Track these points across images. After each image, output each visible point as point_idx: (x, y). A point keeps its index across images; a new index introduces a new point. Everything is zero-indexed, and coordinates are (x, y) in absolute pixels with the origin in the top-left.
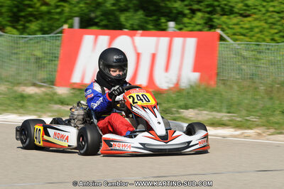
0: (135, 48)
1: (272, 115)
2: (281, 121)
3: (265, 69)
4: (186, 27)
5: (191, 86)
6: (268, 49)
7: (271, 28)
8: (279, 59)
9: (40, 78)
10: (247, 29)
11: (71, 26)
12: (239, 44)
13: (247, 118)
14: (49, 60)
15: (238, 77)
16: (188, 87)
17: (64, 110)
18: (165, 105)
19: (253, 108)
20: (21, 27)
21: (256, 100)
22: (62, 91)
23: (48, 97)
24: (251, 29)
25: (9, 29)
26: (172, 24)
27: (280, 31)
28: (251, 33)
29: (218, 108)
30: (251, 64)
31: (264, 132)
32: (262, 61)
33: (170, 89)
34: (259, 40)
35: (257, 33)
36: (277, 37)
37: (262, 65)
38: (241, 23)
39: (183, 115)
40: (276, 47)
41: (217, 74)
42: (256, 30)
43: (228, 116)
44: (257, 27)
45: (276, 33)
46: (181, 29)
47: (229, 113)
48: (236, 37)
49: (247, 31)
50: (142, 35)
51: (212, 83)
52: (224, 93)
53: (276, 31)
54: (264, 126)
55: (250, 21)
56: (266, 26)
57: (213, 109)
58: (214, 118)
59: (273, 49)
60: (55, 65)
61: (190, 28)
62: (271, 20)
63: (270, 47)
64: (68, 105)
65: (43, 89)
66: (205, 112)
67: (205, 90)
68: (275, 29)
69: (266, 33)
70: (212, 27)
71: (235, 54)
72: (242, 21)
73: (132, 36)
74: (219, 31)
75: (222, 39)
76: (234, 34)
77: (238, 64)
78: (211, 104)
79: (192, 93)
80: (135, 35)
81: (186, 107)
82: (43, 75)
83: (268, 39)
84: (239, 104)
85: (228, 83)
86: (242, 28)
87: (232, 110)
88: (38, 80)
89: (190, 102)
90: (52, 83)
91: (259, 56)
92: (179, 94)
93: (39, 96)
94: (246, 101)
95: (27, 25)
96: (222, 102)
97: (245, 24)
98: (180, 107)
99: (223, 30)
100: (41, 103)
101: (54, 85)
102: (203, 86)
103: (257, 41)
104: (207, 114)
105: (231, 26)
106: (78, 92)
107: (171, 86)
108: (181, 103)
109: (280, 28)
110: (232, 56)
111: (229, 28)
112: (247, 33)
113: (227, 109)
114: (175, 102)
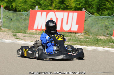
20: (100, 13)
25: (96, 14)
95: (103, 12)
100: (105, 42)
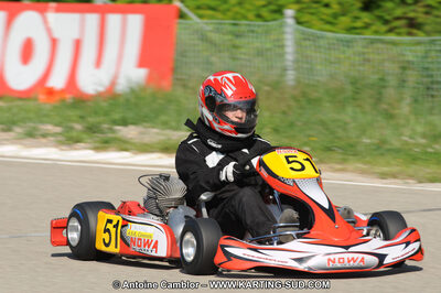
0: (49, 31)
3: (248, 63)
5: (132, 90)
6: (253, 31)
8: (268, 45)
12: (207, 24)
16: (127, 90)
18: (92, 120)
27: (269, 3)
28: (225, 6)
29: (174, 124)
30: (226, 54)
32: (243, 50)
33: (100, 95)
35: (234, 6)
36: (264, 12)
37: (243, 56)
39: (119, 135)
40: (265, 28)
41: (173, 70)
45: (264, 6)
48: (201, 12)
50: (58, 10)
51: (165, 84)
53: (263, 2)
57: (165, 125)
58: (169, 139)
59: (260, 30)
63: (256, 29)
66: (155, 130)
67: (154, 96)
69: (247, 6)
71: (202, 40)
73: (42, 11)
75: (182, 16)
76: (199, 8)
77: (205, 53)
78: (163, 118)
79: (133, 100)
80: (47, 11)
81: (125, 123)
83: (251, 15)
85: (191, 85)
89: (130, 115)
91: (238, 42)
92: (111, 101)
96: (180, 115)
98: (115, 122)
102: (150, 90)
103: (234, 19)
104: (158, 134)
107: (101, 89)
108: (117, 116)
110: (196, 42)
112: (219, 5)
114: (106, 114)
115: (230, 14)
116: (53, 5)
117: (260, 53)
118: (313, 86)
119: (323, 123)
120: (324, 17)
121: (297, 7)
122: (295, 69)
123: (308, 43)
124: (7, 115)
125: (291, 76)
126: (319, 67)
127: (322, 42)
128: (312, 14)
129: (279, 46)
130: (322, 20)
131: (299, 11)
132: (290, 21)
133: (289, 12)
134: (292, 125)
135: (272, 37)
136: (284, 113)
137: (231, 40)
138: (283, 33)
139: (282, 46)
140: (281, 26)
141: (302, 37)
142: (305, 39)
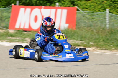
1: (99, 42)
2: (103, 44)
3: (96, 23)
4: (63, 5)
5: (65, 30)
6: (97, 14)
7: (98, 6)
8: (102, 18)
9: (2, 26)
10: (89, 6)
11: (15, 4)
12: (85, 12)
13: (89, 43)
14: (6, 18)
15: (84, 26)
17: (13, 39)
19: (91, 39)
21: (92, 35)
22: (11, 31)
23: (6, 33)
24: (90, 6)
26: (57, 4)
28: (90, 8)
29: (76, 39)
30: (90, 20)
31: (96, 49)
32: (95, 20)
34: (94, 11)
35: (93, 8)
36: (101, 10)
38: (86, 4)
40: (101, 14)
41: (76, 25)
42: (92, 6)
43: (80, 42)
44: (93, 5)
45: (101, 8)
46: (61, 6)
47: (81, 41)
48: (84, 9)
49: (89, 7)
50: (44, 8)
51: (74, 28)
52: (79, 33)
53: (100, 7)
54: (96, 46)
55: (90, 3)
56: (97, 5)
57: (74, 39)
58: (75, 43)
59: (99, 14)
60: (9, 20)
61: (65, 6)
62: (98, 3)
63: (98, 14)
64: (14, 37)
65: (3, 30)
67: (71, 31)
68: (100, 6)
69: (96, 8)
70: (74, 5)
71: (84, 16)
72: (86, 3)
73: (40, 8)
74: (76, 7)
75: (78, 10)
76: (83, 8)
77: (85, 20)
78: (73, 37)
79: (66, 32)
80: (41, 8)
82: (3, 24)
83: (97, 10)
84: (85, 37)
85: (81, 28)
86: (86, 6)
87: (83, 39)
88: (1, 26)
90: (7, 28)
91: (93, 17)
93: (2, 33)
94: (88, 36)
96: (78, 36)
97: (88, 4)
99: (78, 7)
101: (8, 29)
102: (70, 30)
104: (72, 41)
105: (82, 5)
106: (18, 32)
109: (102, 6)
110: (82, 17)
111: (81, 6)
112: (89, 8)
113: (80, 39)
115: (91, 10)
116: (43, 7)
117: (99, 20)
118: (114, 29)
119: (116, 39)
120: (117, 11)
121: (109, 8)
122: (109, 25)
123: (112, 18)
124: (32, 36)
125: (108, 26)
126: (115, 24)
127: (116, 18)
128: (114, 10)
129: (105, 19)
130: (116, 12)
131: (110, 9)
132: (108, 12)
133: (108, 9)
134: (108, 39)
135: (103, 16)
136: (106, 36)
137: (91, 17)
138: (106, 15)
139: (106, 19)
140: (105, 13)
141: (111, 16)
142: (112, 17)
